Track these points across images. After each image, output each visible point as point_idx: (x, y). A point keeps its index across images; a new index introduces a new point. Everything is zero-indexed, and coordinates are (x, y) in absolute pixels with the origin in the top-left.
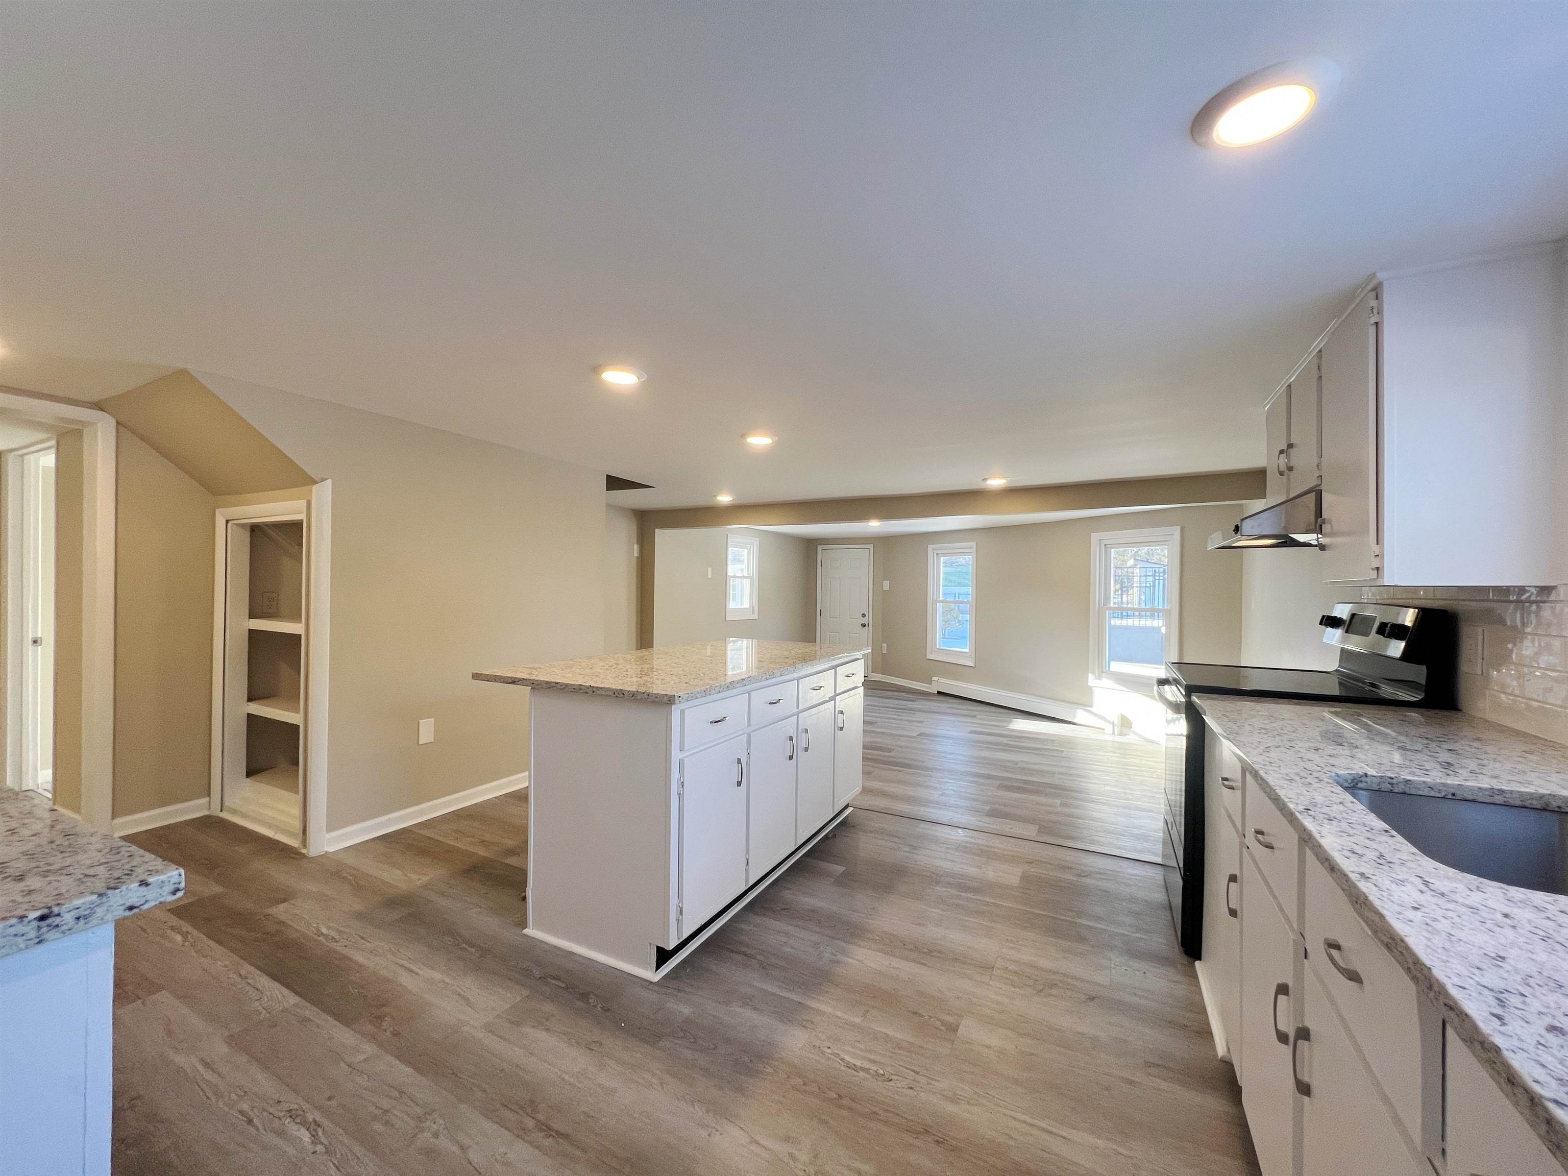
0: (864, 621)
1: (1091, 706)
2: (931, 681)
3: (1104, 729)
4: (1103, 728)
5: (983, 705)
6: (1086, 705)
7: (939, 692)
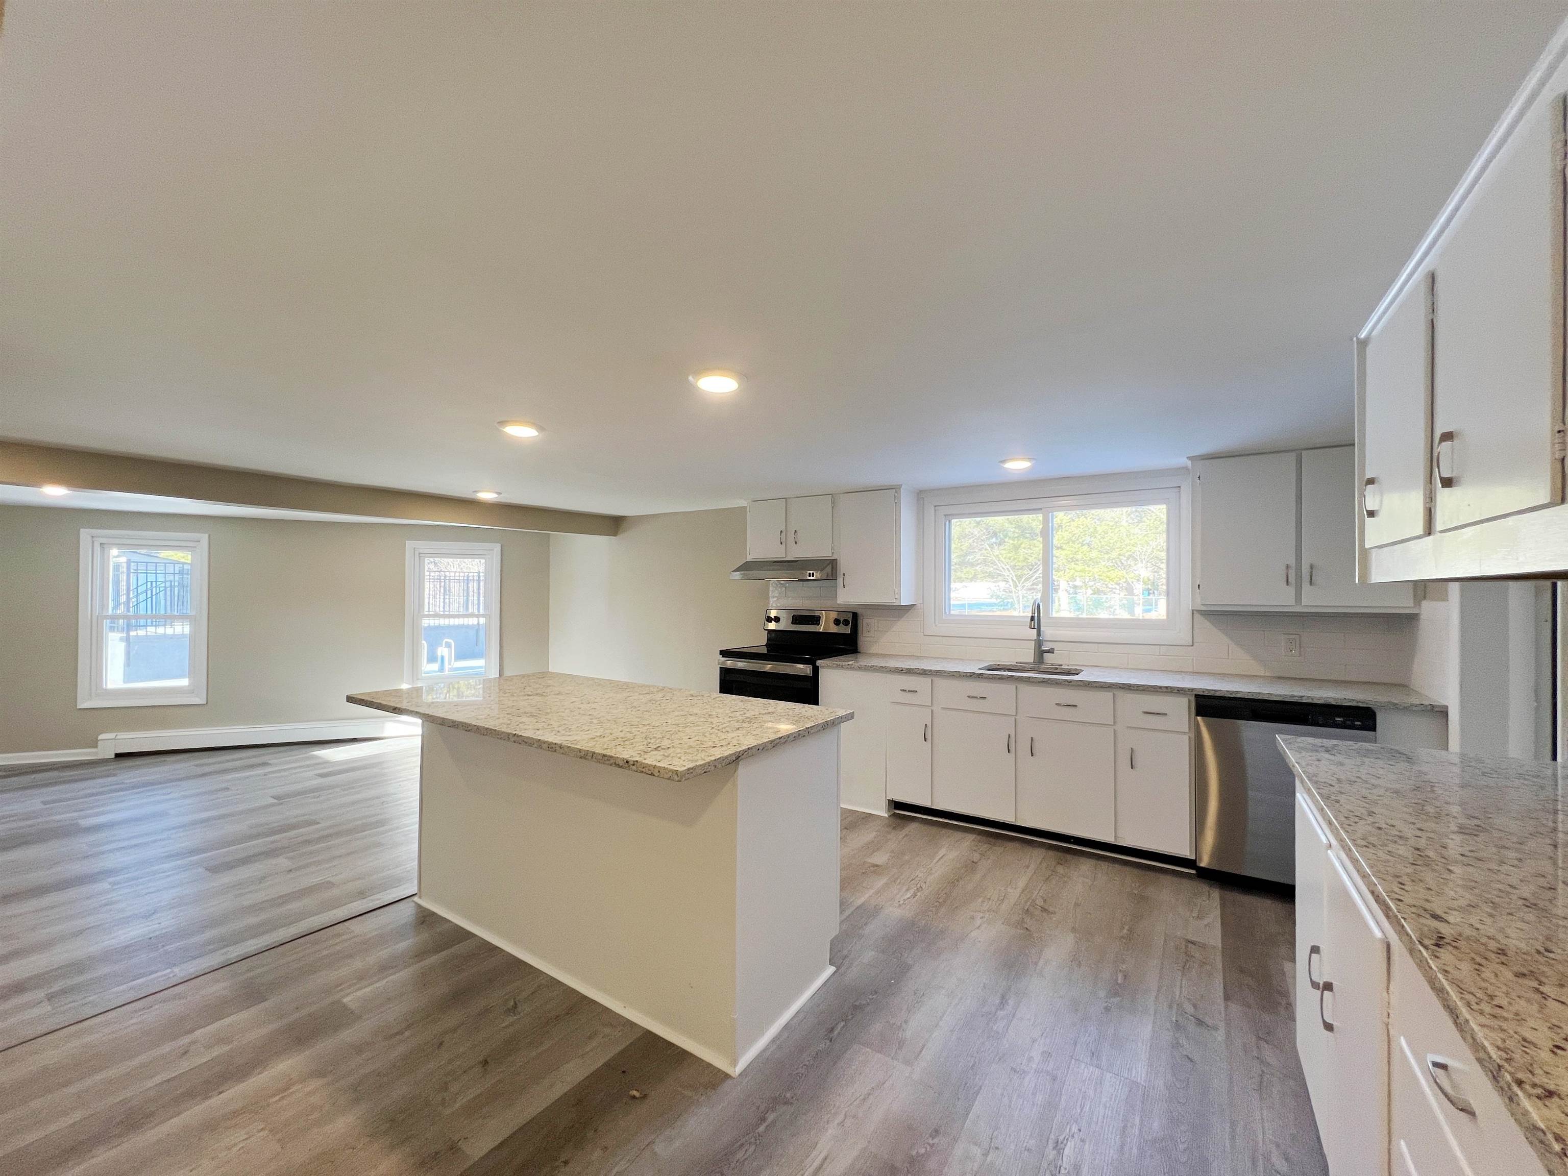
2: (97, 741)
5: (237, 751)
7: (119, 756)
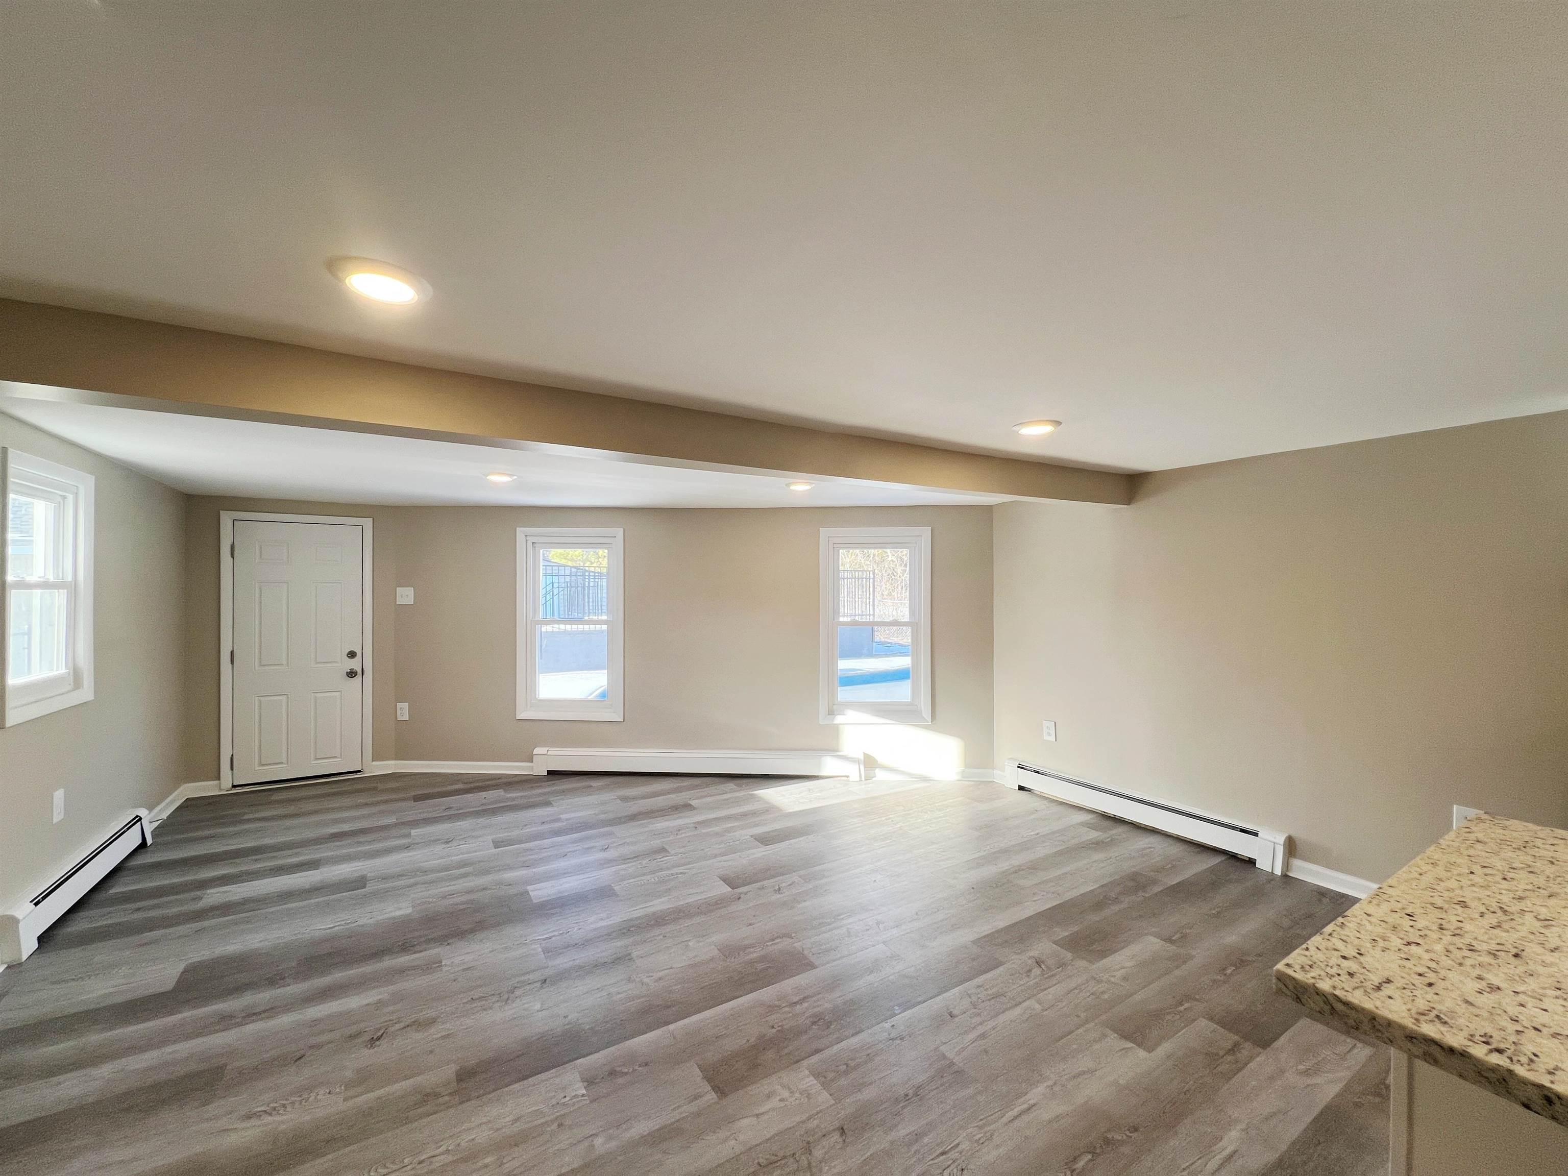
0: (355, 664)
1: (837, 751)
2: (533, 755)
3: (848, 777)
4: (847, 774)
6: (832, 750)
7: (550, 772)
